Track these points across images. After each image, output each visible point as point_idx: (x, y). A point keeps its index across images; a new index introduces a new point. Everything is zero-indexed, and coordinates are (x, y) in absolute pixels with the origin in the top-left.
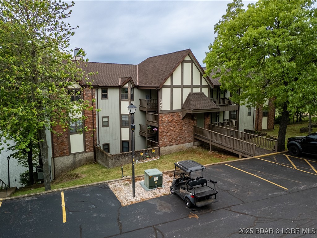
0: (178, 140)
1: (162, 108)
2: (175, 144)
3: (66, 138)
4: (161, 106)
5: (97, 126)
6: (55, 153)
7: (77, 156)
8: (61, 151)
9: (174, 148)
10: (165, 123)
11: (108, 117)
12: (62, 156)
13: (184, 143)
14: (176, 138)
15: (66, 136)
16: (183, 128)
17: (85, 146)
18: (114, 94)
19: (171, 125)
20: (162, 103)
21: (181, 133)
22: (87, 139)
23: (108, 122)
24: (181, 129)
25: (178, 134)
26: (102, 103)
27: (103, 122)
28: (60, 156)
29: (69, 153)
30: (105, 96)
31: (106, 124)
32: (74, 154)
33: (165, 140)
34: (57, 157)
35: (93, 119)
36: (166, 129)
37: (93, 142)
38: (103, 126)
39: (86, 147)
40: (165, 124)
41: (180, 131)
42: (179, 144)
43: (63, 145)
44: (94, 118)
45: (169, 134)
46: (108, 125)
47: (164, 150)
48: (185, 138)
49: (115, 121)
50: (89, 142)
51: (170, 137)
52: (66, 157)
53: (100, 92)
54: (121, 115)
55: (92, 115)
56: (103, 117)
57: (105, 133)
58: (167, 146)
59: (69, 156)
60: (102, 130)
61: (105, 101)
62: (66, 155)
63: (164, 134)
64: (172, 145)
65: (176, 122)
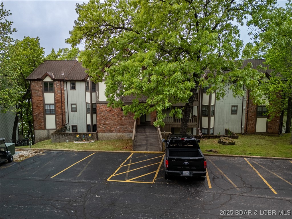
0: (118, 129)
1: (99, 99)
2: (114, 132)
3: (42, 117)
4: (97, 97)
5: (66, 111)
6: (35, 127)
7: (50, 131)
8: (39, 126)
9: (113, 135)
10: (103, 113)
11: (76, 104)
12: (40, 130)
13: (124, 132)
14: (115, 127)
15: (42, 116)
16: (124, 119)
17: (56, 124)
18: (80, 87)
19: (109, 114)
20: (98, 95)
21: (121, 123)
22: (57, 120)
23: (76, 108)
25: (117, 123)
26: (71, 93)
27: (72, 108)
28: (38, 129)
29: (45, 128)
30: (73, 88)
31: (74, 110)
32: (49, 130)
33: (104, 127)
34: (36, 130)
35: (62, 105)
36: (104, 117)
37: (62, 122)
38: (72, 111)
39: (57, 126)
41: (120, 121)
42: (119, 133)
43: (40, 122)
45: (107, 122)
46: (76, 111)
47: (103, 136)
48: (126, 128)
49: (82, 108)
50: (59, 122)
51: (109, 125)
52: (43, 131)
53: (69, 84)
54: (86, 103)
55: (61, 102)
56: (72, 104)
57: (74, 117)
58: (105, 132)
59: (45, 130)
60: (71, 114)
61: (73, 91)
62: (43, 130)
63: (102, 122)
64: (111, 132)
65: (115, 112)
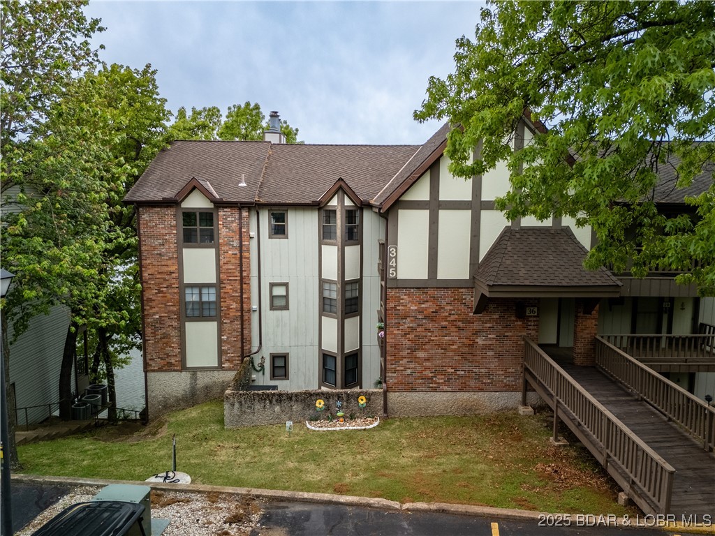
0: (460, 376)
1: (396, 271)
2: (445, 388)
3: (175, 328)
4: (392, 267)
5: (255, 306)
6: (148, 361)
7: (199, 374)
8: (162, 359)
9: (441, 400)
10: (408, 319)
11: (286, 285)
12: (166, 371)
13: (481, 390)
14: (450, 370)
15: (175, 324)
16: (480, 341)
17: (221, 352)
18: (303, 226)
19: (430, 325)
20: (396, 257)
21: (469, 357)
22: (224, 337)
23: (286, 297)
24: (472, 345)
25: (457, 358)
26: (271, 246)
27: (272, 298)
28: (160, 370)
29: (183, 367)
30: (279, 230)
31: (281, 304)
32: (194, 371)
33: (409, 371)
34: (153, 371)
35: (242, 289)
36: (411, 336)
37: (239, 345)
38: (273, 308)
39: (224, 357)
40: (408, 323)
41: (465, 350)
42: (461, 390)
43: (167, 344)
44: (245, 286)
45: (421, 354)
46: (286, 307)
47: (405, 402)
48: (488, 375)
49: (305, 298)
50: (229, 343)
51: (428, 364)
52: (174, 373)
53: (265, 217)
54: (322, 282)
55: (239, 278)
56: (272, 285)
57: (278, 326)
58: (413, 390)
59: (181, 372)
60: (270, 316)
61: (279, 242)
62: (175, 371)
63: (405, 353)
64: (435, 390)
65: (452, 318)
